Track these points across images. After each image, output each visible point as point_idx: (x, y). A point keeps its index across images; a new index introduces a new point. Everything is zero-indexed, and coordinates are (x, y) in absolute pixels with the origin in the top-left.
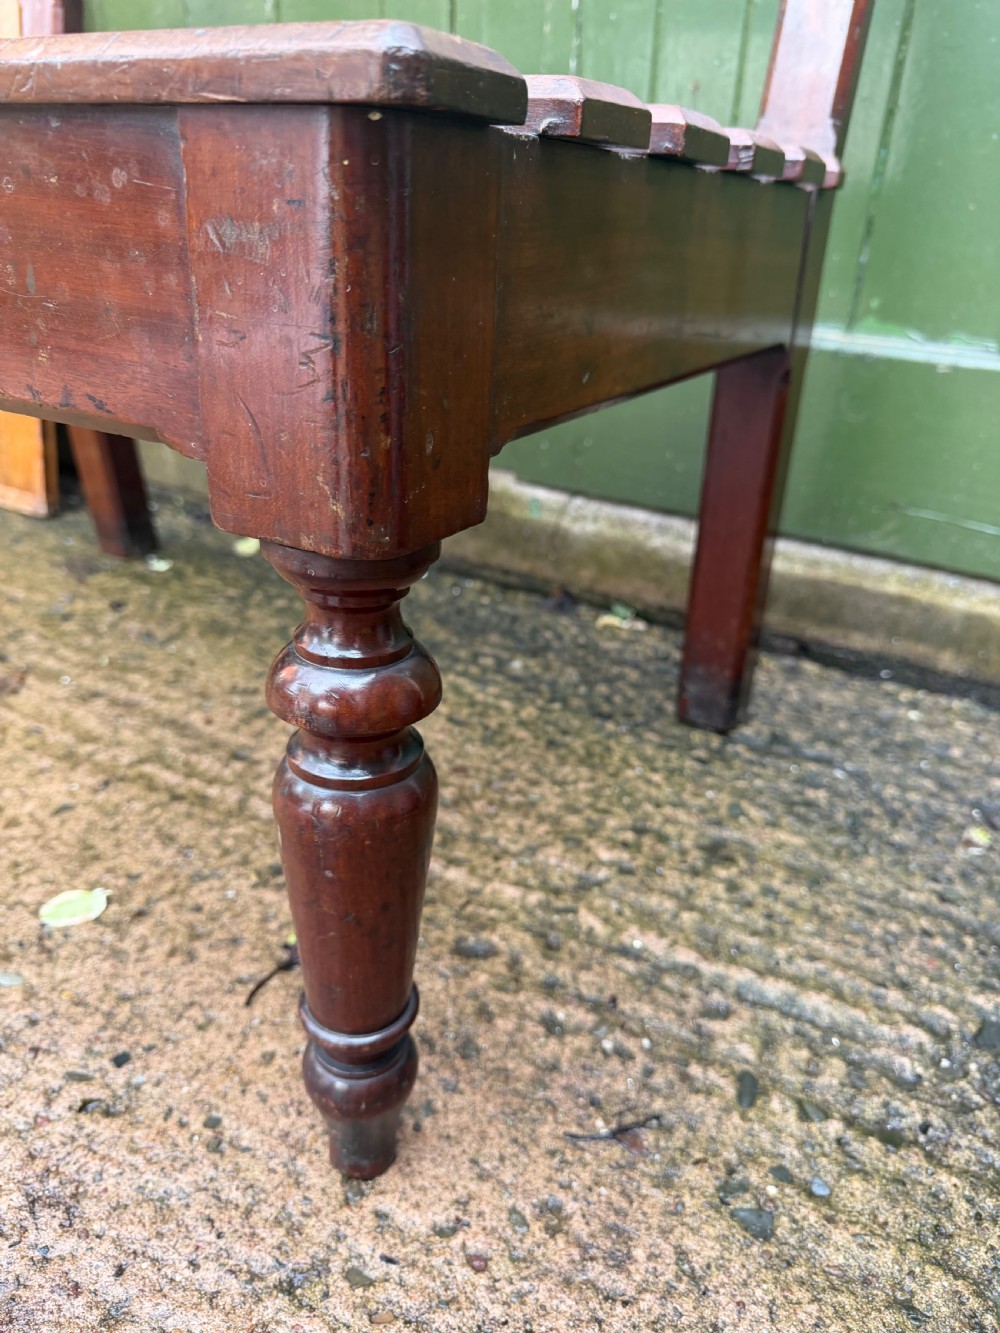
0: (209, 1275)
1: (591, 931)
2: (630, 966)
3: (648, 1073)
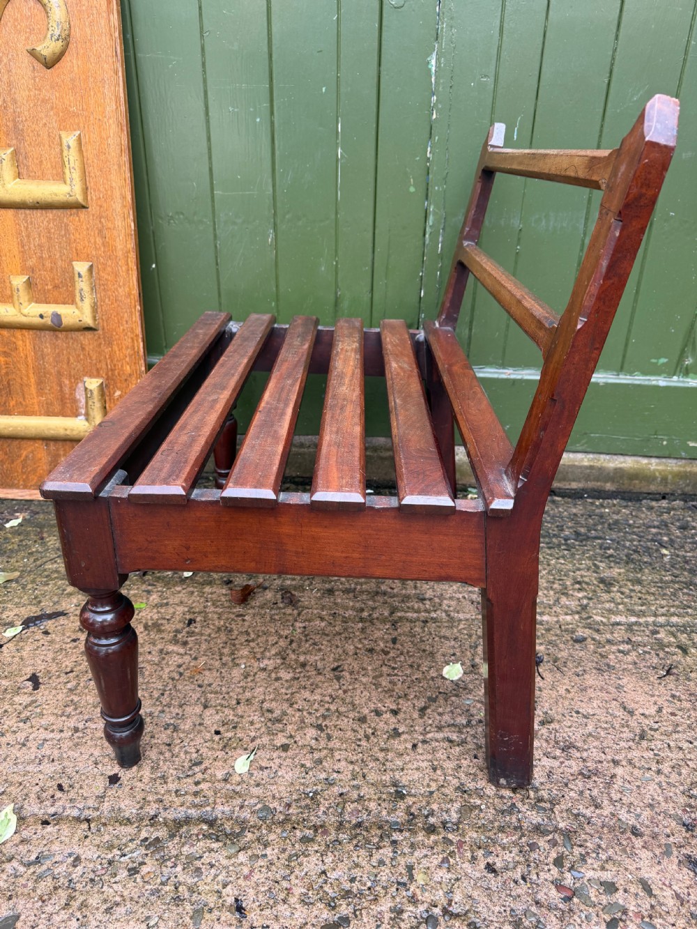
0: (622, 744)
1: (602, 621)
2: (622, 627)
3: (658, 655)
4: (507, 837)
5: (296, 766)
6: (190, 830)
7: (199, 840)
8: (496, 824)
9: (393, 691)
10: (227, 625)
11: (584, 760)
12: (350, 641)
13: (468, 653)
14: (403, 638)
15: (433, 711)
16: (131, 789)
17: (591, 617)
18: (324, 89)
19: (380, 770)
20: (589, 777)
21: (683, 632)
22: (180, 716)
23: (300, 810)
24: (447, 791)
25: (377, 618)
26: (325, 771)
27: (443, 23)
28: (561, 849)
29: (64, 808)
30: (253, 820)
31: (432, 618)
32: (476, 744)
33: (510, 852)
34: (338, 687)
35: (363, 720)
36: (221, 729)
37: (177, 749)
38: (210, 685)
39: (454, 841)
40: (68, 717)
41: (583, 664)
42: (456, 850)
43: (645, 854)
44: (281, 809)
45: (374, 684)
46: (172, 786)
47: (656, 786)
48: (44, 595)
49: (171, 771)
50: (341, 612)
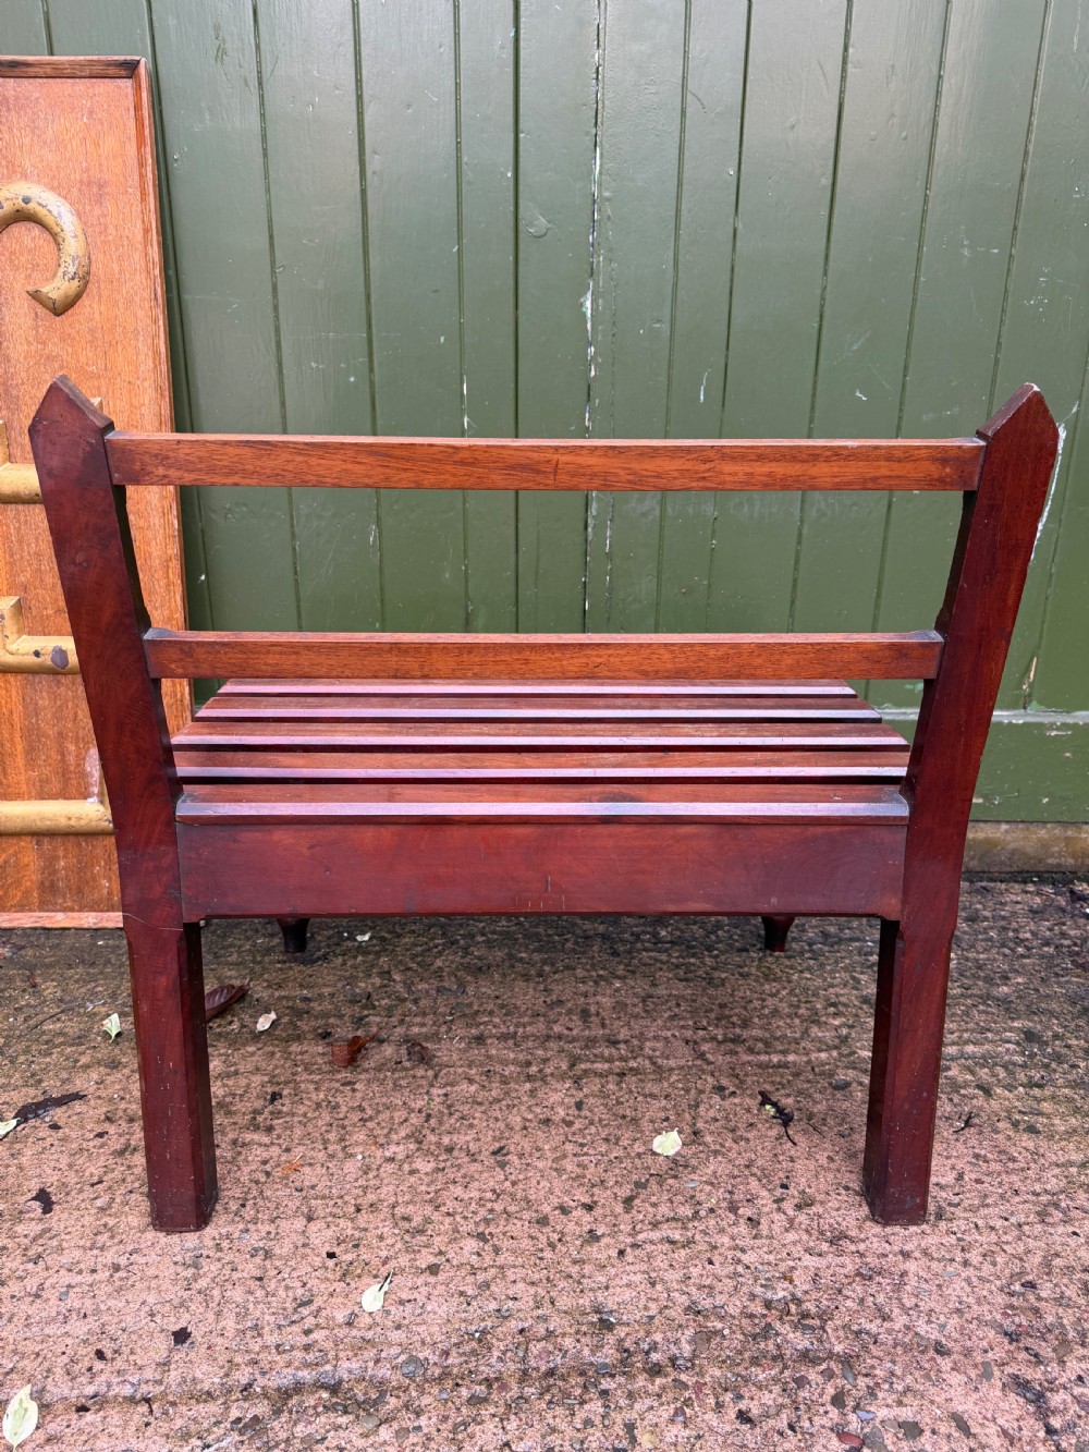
4: (763, 1372)
5: (453, 1295)
6: (303, 1402)
7: (318, 1415)
8: (747, 1355)
9: (584, 1177)
10: (331, 1099)
11: (862, 1255)
12: (515, 1111)
13: (687, 1115)
14: (592, 1100)
15: (643, 1201)
16: (209, 1348)
17: (854, 1053)
18: (442, 339)
19: (575, 1292)
20: (871, 1278)
21: (983, 1066)
22: (272, 1236)
23: (463, 1358)
24: (673, 1314)
25: (552, 1074)
26: (495, 1299)
27: (599, 257)
28: (840, 1382)
29: (109, 1386)
30: (396, 1379)
31: (631, 1069)
32: (710, 1243)
33: (771, 1392)
34: (503, 1177)
35: (543, 1221)
36: (336, 1250)
37: (273, 1284)
38: (313, 1187)
39: (690, 1383)
40: (102, 1249)
41: (849, 1120)
42: (693, 1396)
43: (956, 1379)
44: (436, 1359)
45: (556, 1170)
46: (271, 1339)
47: (963, 1284)
48: (45, 1070)
49: (267, 1317)
50: (498, 1068)
